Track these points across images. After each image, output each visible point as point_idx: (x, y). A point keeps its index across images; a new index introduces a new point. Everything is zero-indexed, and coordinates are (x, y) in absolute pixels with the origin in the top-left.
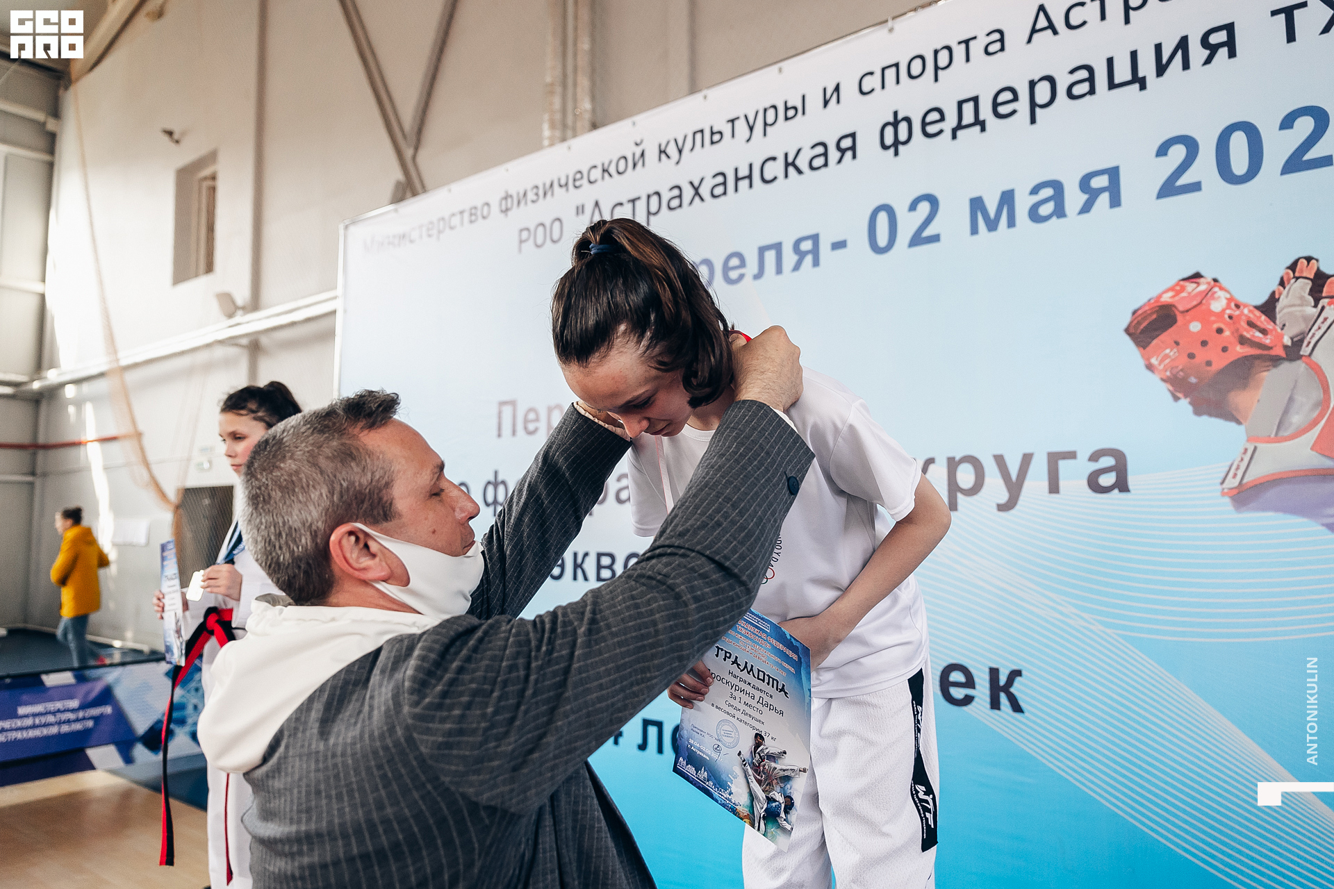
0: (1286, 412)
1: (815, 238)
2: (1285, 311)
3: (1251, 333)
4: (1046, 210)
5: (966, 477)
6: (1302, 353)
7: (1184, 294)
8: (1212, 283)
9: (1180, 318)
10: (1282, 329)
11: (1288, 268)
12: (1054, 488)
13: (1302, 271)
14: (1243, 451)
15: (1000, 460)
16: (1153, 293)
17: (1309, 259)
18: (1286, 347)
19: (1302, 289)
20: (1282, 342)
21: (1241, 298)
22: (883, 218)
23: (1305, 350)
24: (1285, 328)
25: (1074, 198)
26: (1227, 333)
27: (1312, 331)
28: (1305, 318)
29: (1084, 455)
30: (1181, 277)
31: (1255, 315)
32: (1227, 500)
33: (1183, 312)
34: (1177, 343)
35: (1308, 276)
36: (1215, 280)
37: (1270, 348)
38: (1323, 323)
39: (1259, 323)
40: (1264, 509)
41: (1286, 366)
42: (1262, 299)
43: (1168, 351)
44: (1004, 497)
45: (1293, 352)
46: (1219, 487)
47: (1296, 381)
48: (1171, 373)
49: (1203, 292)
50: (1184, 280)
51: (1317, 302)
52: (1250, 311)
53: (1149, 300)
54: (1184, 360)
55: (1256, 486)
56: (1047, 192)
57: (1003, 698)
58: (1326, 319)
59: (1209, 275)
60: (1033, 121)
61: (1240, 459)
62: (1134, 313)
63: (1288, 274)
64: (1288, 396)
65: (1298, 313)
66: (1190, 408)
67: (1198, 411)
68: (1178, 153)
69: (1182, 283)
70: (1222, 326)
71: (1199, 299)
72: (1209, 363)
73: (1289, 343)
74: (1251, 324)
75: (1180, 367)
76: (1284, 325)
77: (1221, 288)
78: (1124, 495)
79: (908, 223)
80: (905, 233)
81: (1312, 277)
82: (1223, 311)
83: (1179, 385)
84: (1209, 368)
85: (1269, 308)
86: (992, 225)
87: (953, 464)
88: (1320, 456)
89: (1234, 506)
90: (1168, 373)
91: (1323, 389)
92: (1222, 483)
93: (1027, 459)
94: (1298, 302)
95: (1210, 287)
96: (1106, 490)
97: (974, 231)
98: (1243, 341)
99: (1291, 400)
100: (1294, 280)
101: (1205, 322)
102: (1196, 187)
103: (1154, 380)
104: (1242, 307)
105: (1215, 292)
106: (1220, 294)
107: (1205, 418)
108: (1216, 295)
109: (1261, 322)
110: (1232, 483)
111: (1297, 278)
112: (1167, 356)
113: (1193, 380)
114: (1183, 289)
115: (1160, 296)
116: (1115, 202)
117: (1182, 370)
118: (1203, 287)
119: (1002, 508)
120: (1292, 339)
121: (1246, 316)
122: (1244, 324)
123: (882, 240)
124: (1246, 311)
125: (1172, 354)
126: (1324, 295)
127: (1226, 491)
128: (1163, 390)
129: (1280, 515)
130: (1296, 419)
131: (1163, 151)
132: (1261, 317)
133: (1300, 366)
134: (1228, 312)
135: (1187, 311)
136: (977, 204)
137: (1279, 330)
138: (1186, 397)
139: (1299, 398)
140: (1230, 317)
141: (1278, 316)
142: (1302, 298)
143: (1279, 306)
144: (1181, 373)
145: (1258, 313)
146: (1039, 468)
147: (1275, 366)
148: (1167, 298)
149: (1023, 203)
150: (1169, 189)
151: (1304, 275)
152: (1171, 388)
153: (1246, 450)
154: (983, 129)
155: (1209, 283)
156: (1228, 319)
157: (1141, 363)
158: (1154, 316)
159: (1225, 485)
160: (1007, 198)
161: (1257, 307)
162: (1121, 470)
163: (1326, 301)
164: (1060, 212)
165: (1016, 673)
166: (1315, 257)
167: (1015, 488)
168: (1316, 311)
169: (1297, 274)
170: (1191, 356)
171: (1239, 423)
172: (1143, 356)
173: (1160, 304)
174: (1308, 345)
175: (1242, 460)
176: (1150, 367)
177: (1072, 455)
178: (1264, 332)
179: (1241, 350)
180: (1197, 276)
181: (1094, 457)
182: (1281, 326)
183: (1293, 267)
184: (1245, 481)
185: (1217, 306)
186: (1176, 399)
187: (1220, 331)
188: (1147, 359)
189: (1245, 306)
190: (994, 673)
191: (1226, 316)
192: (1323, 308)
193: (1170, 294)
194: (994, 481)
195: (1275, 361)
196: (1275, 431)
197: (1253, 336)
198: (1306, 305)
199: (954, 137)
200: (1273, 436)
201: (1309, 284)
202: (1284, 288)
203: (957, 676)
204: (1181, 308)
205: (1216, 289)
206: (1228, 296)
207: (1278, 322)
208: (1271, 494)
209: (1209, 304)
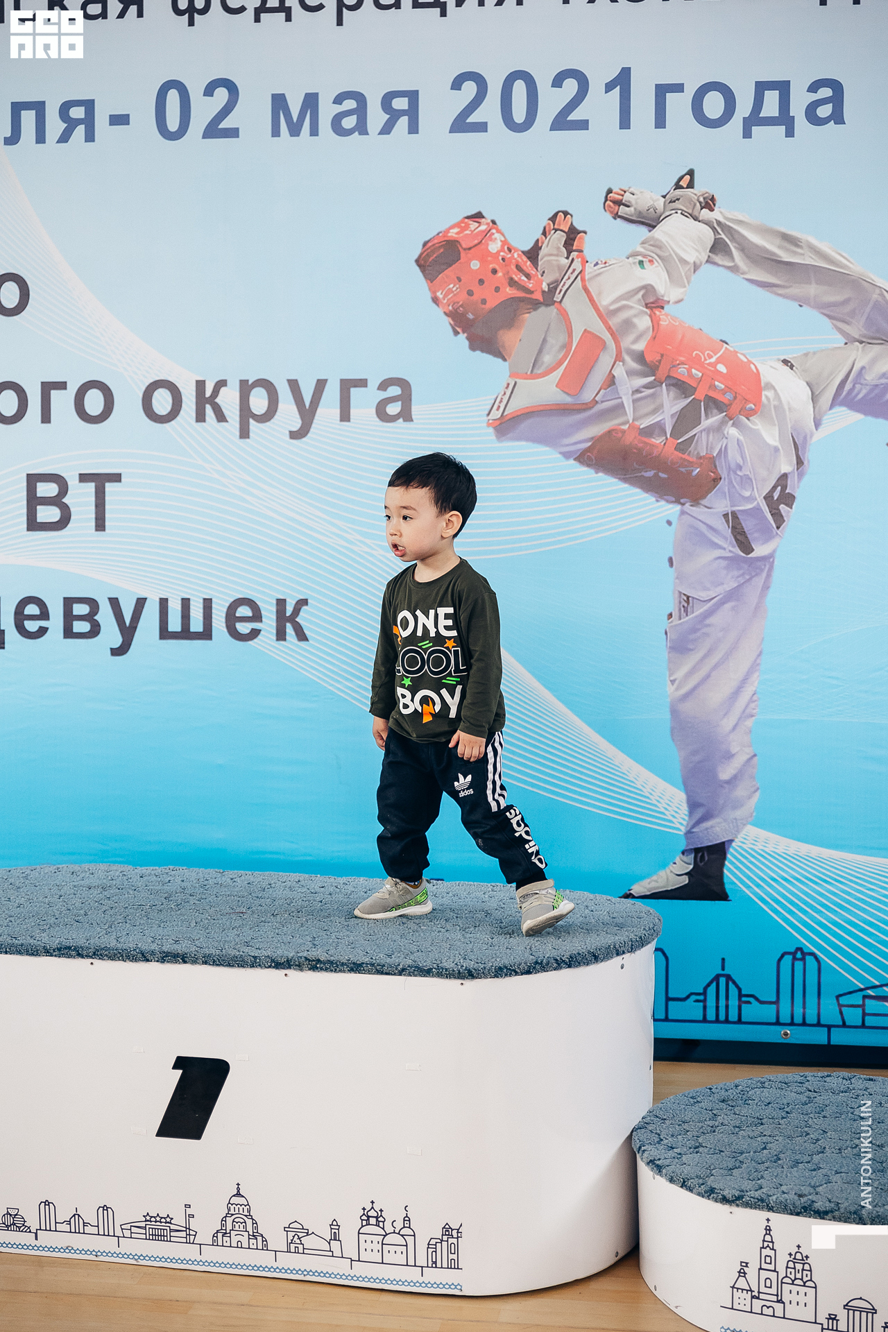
0: (540, 351)
1: (89, 105)
2: (545, 259)
3: (519, 276)
4: (350, 122)
5: (259, 401)
6: (555, 299)
7: (467, 232)
8: (491, 224)
9: (463, 254)
10: (542, 276)
11: (549, 219)
12: (345, 416)
13: (559, 224)
14: (506, 386)
15: (294, 385)
16: (443, 228)
17: (566, 213)
18: (543, 292)
19: (559, 240)
20: (542, 288)
21: (514, 243)
22: (173, 96)
23: (558, 297)
24: (544, 275)
25: (376, 117)
26: (500, 274)
27: (564, 280)
28: (559, 267)
29: (374, 383)
30: (466, 215)
31: (523, 260)
32: (491, 430)
33: (465, 249)
34: (459, 279)
35: (564, 229)
36: (494, 222)
37: (532, 292)
38: (572, 273)
39: (525, 268)
40: (519, 439)
41: (542, 309)
42: (528, 246)
43: (451, 286)
44: (296, 424)
45: (549, 298)
46: (486, 419)
47: (549, 324)
48: (453, 308)
49: (483, 231)
50: (468, 217)
51: (569, 253)
52: (518, 255)
53: (438, 234)
54: (464, 296)
55: (514, 418)
56: (350, 104)
57: (289, 629)
58: (574, 270)
59: (489, 216)
60: (340, 22)
61: (503, 393)
62: (425, 244)
63: (549, 224)
64: (543, 337)
65: (554, 262)
66: (467, 343)
67: (473, 347)
68: (470, 88)
69: (466, 220)
70: (497, 267)
71: (480, 238)
72: (484, 302)
73: (546, 290)
74: (519, 268)
75: (461, 303)
76: (544, 272)
77: (499, 231)
78: (408, 424)
79: (204, 109)
80: (199, 121)
81: (567, 230)
82: (498, 252)
83: (460, 320)
84: (484, 306)
85: (533, 254)
86: (295, 130)
87: (246, 388)
88: (562, 393)
89: (496, 436)
90: (450, 308)
91: (568, 333)
92: (488, 415)
93: (321, 385)
94: (555, 252)
95: (489, 229)
96: (393, 419)
97: (276, 132)
98: (512, 283)
99: (544, 341)
100: (554, 231)
101: (483, 261)
102: (482, 127)
103: (438, 313)
104: (513, 251)
105: (494, 234)
106: (497, 235)
107: (478, 353)
108: (493, 237)
109: (527, 267)
110: (496, 414)
111: (556, 230)
112: (450, 291)
113: (471, 316)
114: (467, 227)
115: (448, 231)
116: (413, 128)
117: (461, 306)
118: (483, 227)
119: (295, 435)
120: (548, 285)
121: (515, 259)
122: (513, 267)
123: (173, 124)
124: (516, 255)
125: (455, 289)
126: (574, 248)
127: (491, 421)
128: (446, 322)
129: (530, 444)
130: (547, 359)
131: (457, 84)
132: (527, 262)
133: (553, 310)
134: (502, 254)
135: (470, 249)
136: (279, 102)
137: (540, 276)
138: (464, 332)
139: (551, 340)
140: (503, 259)
141: (540, 263)
142: (558, 248)
143: (541, 253)
144: (461, 309)
145: (525, 258)
146: (332, 394)
147: (535, 309)
148: (453, 233)
149: (327, 111)
150: (461, 124)
151: (561, 228)
152: (452, 322)
153: (508, 384)
154: (288, 19)
155: (488, 224)
156: (501, 261)
157: (428, 295)
158: (442, 250)
159: (490, 417)
160: (311, 101)
161: (523, 252)
162: (406, 398)
163: (576, 253)
164: (362, 128)
165: (303, 602)
166: (570, 212)
167: (308, 414)
168: (567, 262)
169: (556, 227)
170: (470, 293)
171: (505, 360)
172: (430, 289)
173: (446, 239)
174: (559, 293)
175: (505, 394)
176: (435, 300)
177: (362, 383)
178: (528, 276)
179: (510, 292)
180: (479, 216)
181: (384, 386)
182: (541, 272)
183: (553, 219)
184: (505, 414)
185: (494, 247)
186: (456, 333)
187: (494, 271)
188: (434, 292)
189: (516, 250)
190: (281, 603)
191: (500, 258)
192: (573, 260)
193: (456, 230)
194: (287, 406)
195: (536, 305)
196: (530, 370)
197: (520, 279)
198: (561, 256)
199: (257, 20)
200: (529, 373)
201: (563, 237)
202: (546, 238)
203: (244, 611)
204: (464, 246)
205: (494, 231)
206: (503, 239)
207: (539, 269)
208: (525, 425)
209: (488, 245)
